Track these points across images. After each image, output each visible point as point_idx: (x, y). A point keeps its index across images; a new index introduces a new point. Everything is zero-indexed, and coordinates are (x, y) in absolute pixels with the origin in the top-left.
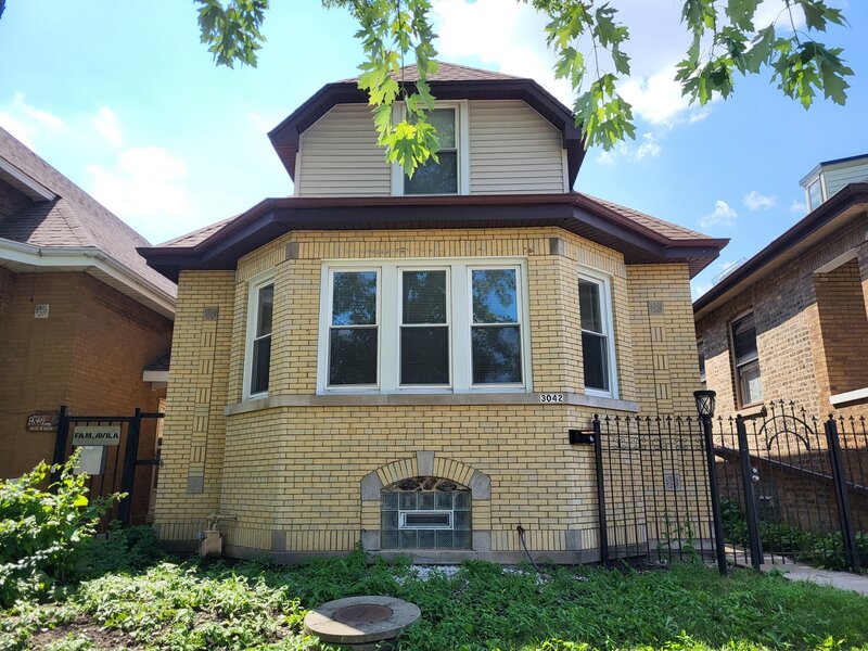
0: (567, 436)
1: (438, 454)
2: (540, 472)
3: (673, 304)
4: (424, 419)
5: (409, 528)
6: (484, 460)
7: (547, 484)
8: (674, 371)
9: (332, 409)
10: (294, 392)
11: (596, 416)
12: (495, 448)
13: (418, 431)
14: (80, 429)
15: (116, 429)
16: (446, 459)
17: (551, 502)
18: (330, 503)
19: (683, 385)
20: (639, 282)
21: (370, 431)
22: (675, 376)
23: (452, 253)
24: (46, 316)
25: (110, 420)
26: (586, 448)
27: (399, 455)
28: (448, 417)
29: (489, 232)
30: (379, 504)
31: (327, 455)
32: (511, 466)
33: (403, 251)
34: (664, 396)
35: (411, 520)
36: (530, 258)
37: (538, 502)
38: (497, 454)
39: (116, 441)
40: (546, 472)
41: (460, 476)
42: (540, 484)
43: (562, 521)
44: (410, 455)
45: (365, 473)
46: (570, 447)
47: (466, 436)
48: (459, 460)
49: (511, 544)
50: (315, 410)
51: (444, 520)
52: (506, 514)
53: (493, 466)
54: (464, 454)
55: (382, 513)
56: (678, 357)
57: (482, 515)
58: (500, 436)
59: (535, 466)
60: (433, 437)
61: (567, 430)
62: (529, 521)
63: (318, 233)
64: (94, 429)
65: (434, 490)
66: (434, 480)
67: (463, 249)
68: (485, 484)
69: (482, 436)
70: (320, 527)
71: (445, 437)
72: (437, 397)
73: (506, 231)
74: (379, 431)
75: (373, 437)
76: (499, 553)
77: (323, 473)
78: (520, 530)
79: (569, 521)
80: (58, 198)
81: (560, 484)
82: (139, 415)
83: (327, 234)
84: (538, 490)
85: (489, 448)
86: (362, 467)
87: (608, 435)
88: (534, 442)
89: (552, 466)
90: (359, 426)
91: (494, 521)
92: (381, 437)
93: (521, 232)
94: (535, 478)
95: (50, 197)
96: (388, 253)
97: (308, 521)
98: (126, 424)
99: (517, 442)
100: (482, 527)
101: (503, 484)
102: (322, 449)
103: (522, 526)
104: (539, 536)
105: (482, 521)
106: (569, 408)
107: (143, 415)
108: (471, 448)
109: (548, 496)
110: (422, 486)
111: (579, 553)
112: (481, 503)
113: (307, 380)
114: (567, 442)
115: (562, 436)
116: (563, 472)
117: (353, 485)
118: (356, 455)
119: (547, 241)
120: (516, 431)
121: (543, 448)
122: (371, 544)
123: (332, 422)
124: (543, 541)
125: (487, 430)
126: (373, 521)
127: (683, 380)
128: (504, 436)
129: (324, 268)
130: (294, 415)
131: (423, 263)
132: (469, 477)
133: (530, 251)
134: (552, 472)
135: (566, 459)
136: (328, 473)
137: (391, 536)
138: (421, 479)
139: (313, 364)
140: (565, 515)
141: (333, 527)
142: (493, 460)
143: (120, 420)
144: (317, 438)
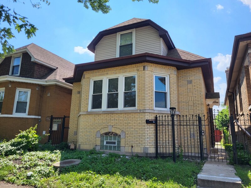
0: (145, 121)
1: (113, 126)
2: (138, 131)
3: (195, 80)
4: (111, 117)
5: (107, 145)
6: (124, 128)
7: (139, 134)
8: (195, 101)
9: (91, 115)
10: (83, 111)
11: (156, 116)
12: (127, 125)
13: (109, 120)
14: (54, 120)
15: (60, 120)
16: (115, 127)
17: (140, 139)
18: (90, 138)
19: (197, 106)
20: (185, 75)
21: (99, 120)
22: (195, 103)
23: (119, 73)
24: (49, 95)
25: (60, 118)
26: (153, 125)
27: (105, 126)
28: (116, 116)
29: (128, 66)
30: (100, 138)
31: (89, 126)
32: (131, 129)
33: (107, 74)
34: (191, 109)
35: (107, 143)
36: (138, 72)
37: (137, 139)
38: (127, 126)
39: (60, 123)
40: (140, 131)
41: (118, 132)
42: (138, 134)
43: (143, 145)
44: (107, 126)
45: (97, 131)
46: (146, 124)
47: (120, 121)
48: (118, 128)
49: (130, 150)
50: (87, 115)
51: (115, 143)
52: (129, 142)
53: (126, 129)
54: (119, 126)
55: (101, 141)
56: (196, 97)
57: (123, 142)
58: (128, 121)
59: (137, 129)
60: (112, 122)
61: (145, 120)
62: (135, 144)
63: (89, 71)
64: (57, 120)
65: (112, 135)
66: (113, 133)
67: (121, 72)
68: (124, 134)
69: (124, 121)
70: (88, 144)
71: (115, 122)
72: (114, 111)
73: (133, 65)
74: (100, 120)
75: (99, 122)
76: (127, 152)
77: (88, 131)
78: (132, 147)
79: (145, 145)
80: (57, 68)
81: (143, 134)
82: (65, 117)
83: (91, 71)
84: (137, 136)
85: (126, 125)
86: (97, 129)
87: (160, 121)
88: (137, 123)
89: (141, 129)
90: (96, 119)
91: (126, 144)
92: (101, 122)
93: (136, 65)
94: (136, 133)
95: (55, 68)
96: (104, 75)
97: (85, 142)
98: (62, 119)
99: (132, 123)
100: (123, 145)
101: (129, 134)
102: (88, 125)
103: (133, 146)
104: (137, 148)
105: (123, 144)
106: (146, 113)
107: (66, 117)
108: (121, 125)
109: (140, 138)
110: (110, 134)
111: (147, 154)
112: (123, 139)
113: (86, 108)
114: (145, 123)
115: (144, 121)
116: (144, 131)
117: (95, 134)
118: (95, 126)
119: (143, 67)
120: (132, 120)
121: (139, 125)
122: (98, 148)
123: (91, 118)
124: (138, 150)
125: (125, 120)
126: (99, 143)
127: (197, 104)
128: (129, 121)
129: (91, 80)
130: (83, 117)
131: (113, 76)
132: (120, 132)
133: (138, 70)
134: (141, 131)
135: (145, 128)
136: (89, 131)
137: (102, 147)
138: (110, 132)
139: (88, 104)
140: (144, 143)
141: (90, 144)
142: (126, 128)
143: (61, 118)
144: (87, 122)
